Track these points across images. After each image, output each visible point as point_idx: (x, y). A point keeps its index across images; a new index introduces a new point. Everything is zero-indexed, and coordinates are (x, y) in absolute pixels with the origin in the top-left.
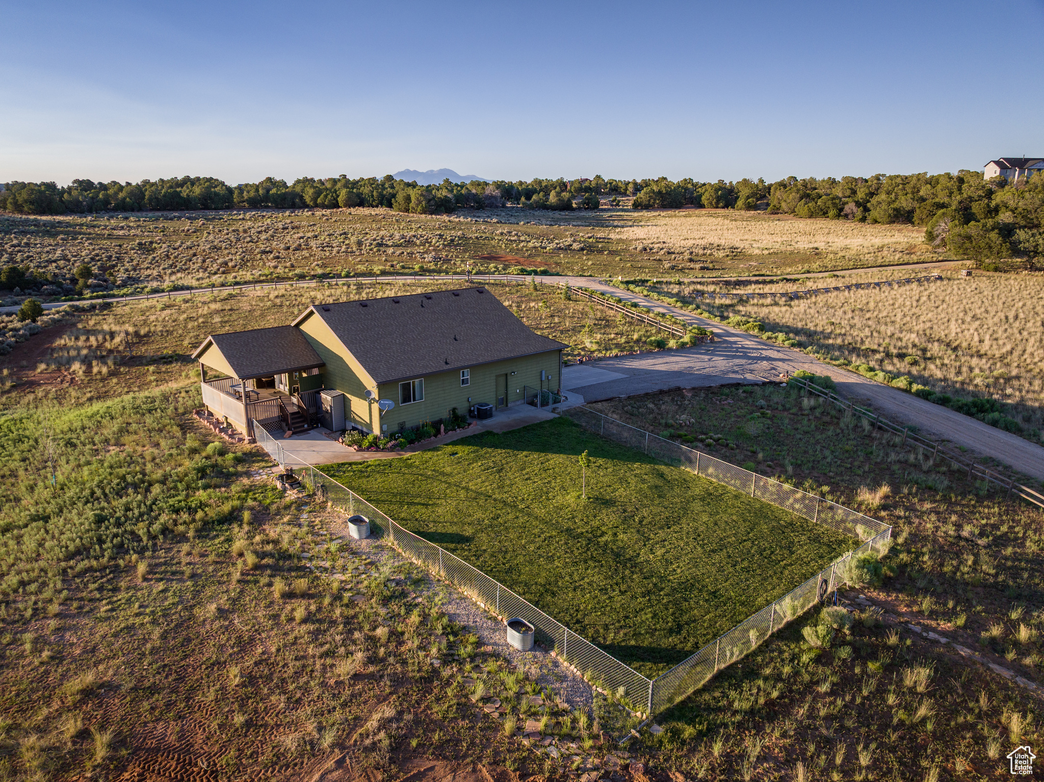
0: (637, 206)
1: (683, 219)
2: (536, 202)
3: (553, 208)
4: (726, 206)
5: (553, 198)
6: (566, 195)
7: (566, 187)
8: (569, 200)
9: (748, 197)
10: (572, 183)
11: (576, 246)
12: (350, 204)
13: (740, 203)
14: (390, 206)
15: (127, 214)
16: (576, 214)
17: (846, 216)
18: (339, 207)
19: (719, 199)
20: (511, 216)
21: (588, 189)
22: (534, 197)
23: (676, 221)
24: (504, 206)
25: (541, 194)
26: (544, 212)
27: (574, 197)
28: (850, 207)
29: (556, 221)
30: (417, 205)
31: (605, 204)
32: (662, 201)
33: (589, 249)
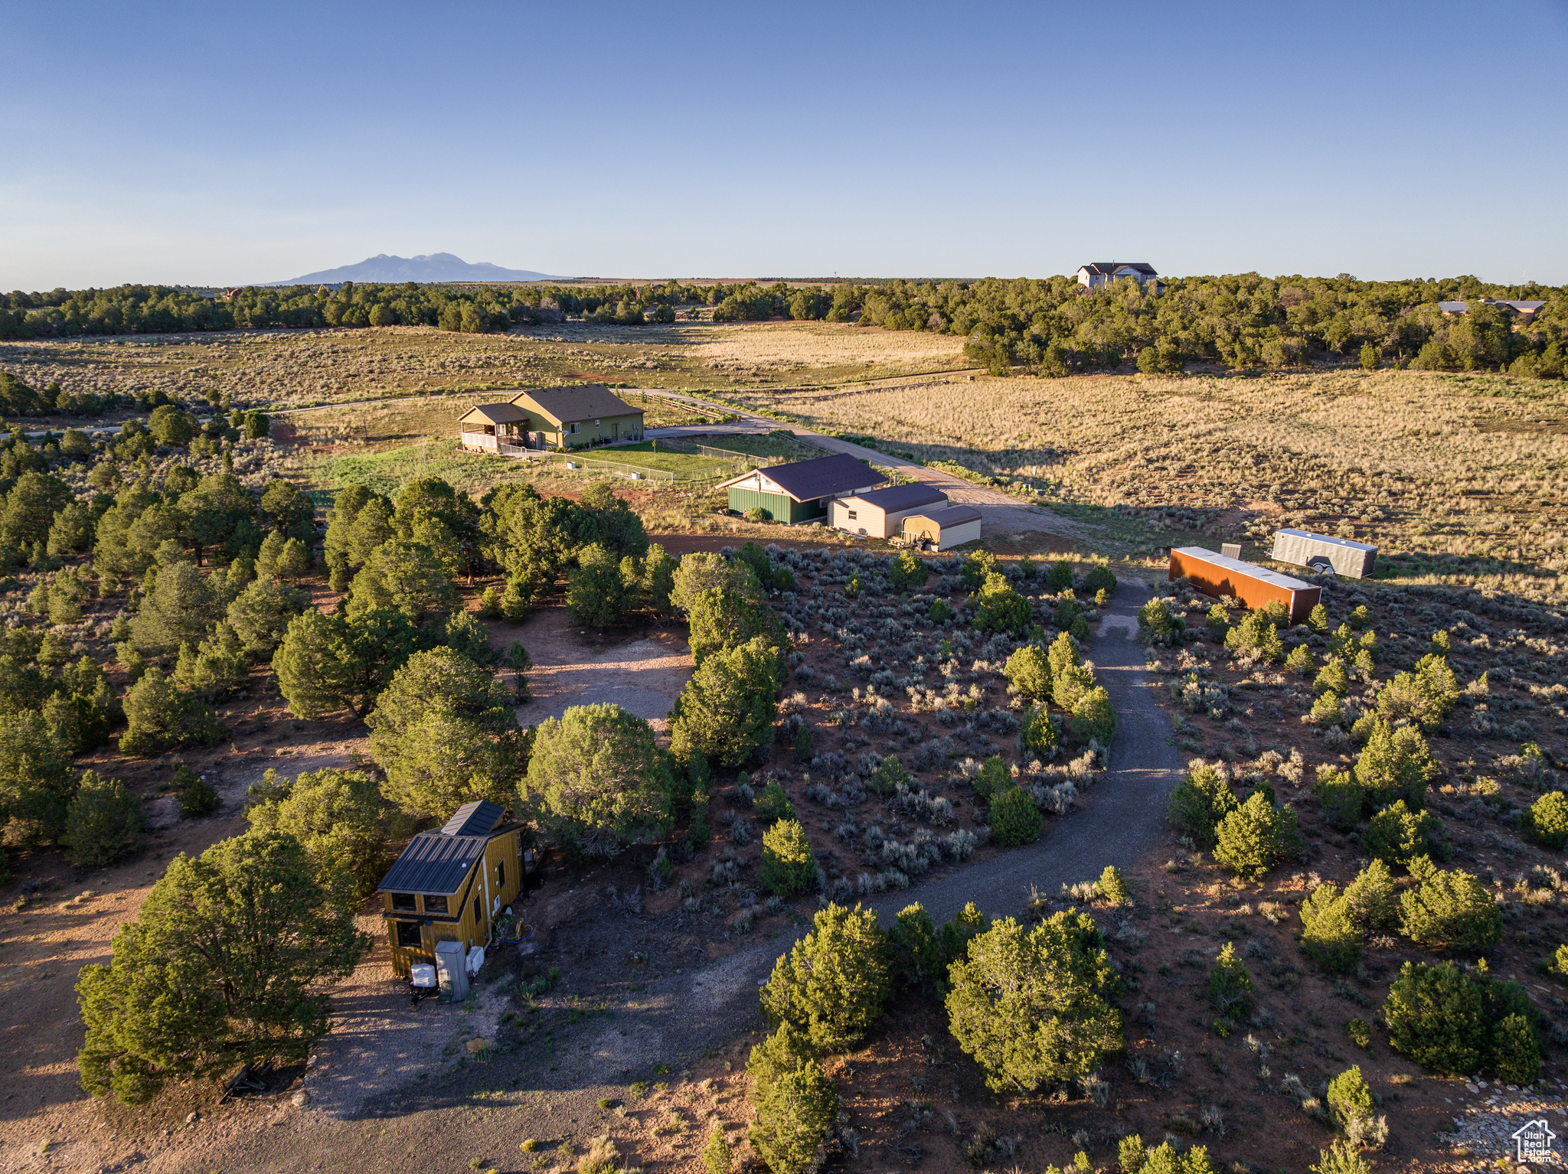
0: (719, 319)
1: (766, 334)
2: (602, 316)
3: (622, 323)
4: (817, 318)
5: (620, 311)
6: (636, 308)
7: (634, 294)
8: (640, 313)
9: (840, 307)
10: (642, 290)
11: (649, 364)
12: (383, 322)
13: (831, 313)
14: (434, 322)
15: (120, 338)
16: (650, 329)
17: (931, 329)
18: (370, 325)
19: (809, 309)
20: (574, 333)
21: (661, 299)
22: (599, 310)
23: (757, 336)
24: (563, 320)
25: (607, 306)
26: (611, 328)
27: (645, 309)
28: (935, 318)
29: (626, 339)
30: (470, 323)
31: (682, 316)
32: (748, 312)
33: (662, 367)
